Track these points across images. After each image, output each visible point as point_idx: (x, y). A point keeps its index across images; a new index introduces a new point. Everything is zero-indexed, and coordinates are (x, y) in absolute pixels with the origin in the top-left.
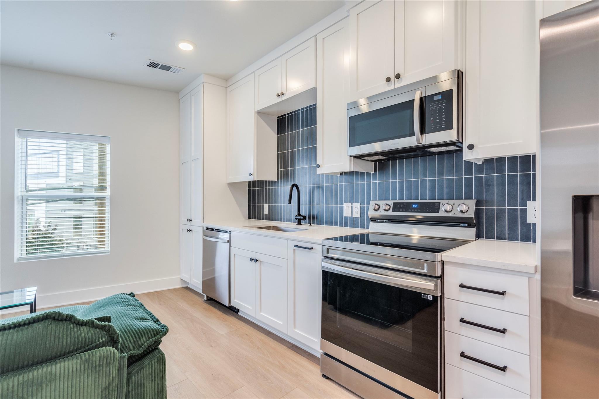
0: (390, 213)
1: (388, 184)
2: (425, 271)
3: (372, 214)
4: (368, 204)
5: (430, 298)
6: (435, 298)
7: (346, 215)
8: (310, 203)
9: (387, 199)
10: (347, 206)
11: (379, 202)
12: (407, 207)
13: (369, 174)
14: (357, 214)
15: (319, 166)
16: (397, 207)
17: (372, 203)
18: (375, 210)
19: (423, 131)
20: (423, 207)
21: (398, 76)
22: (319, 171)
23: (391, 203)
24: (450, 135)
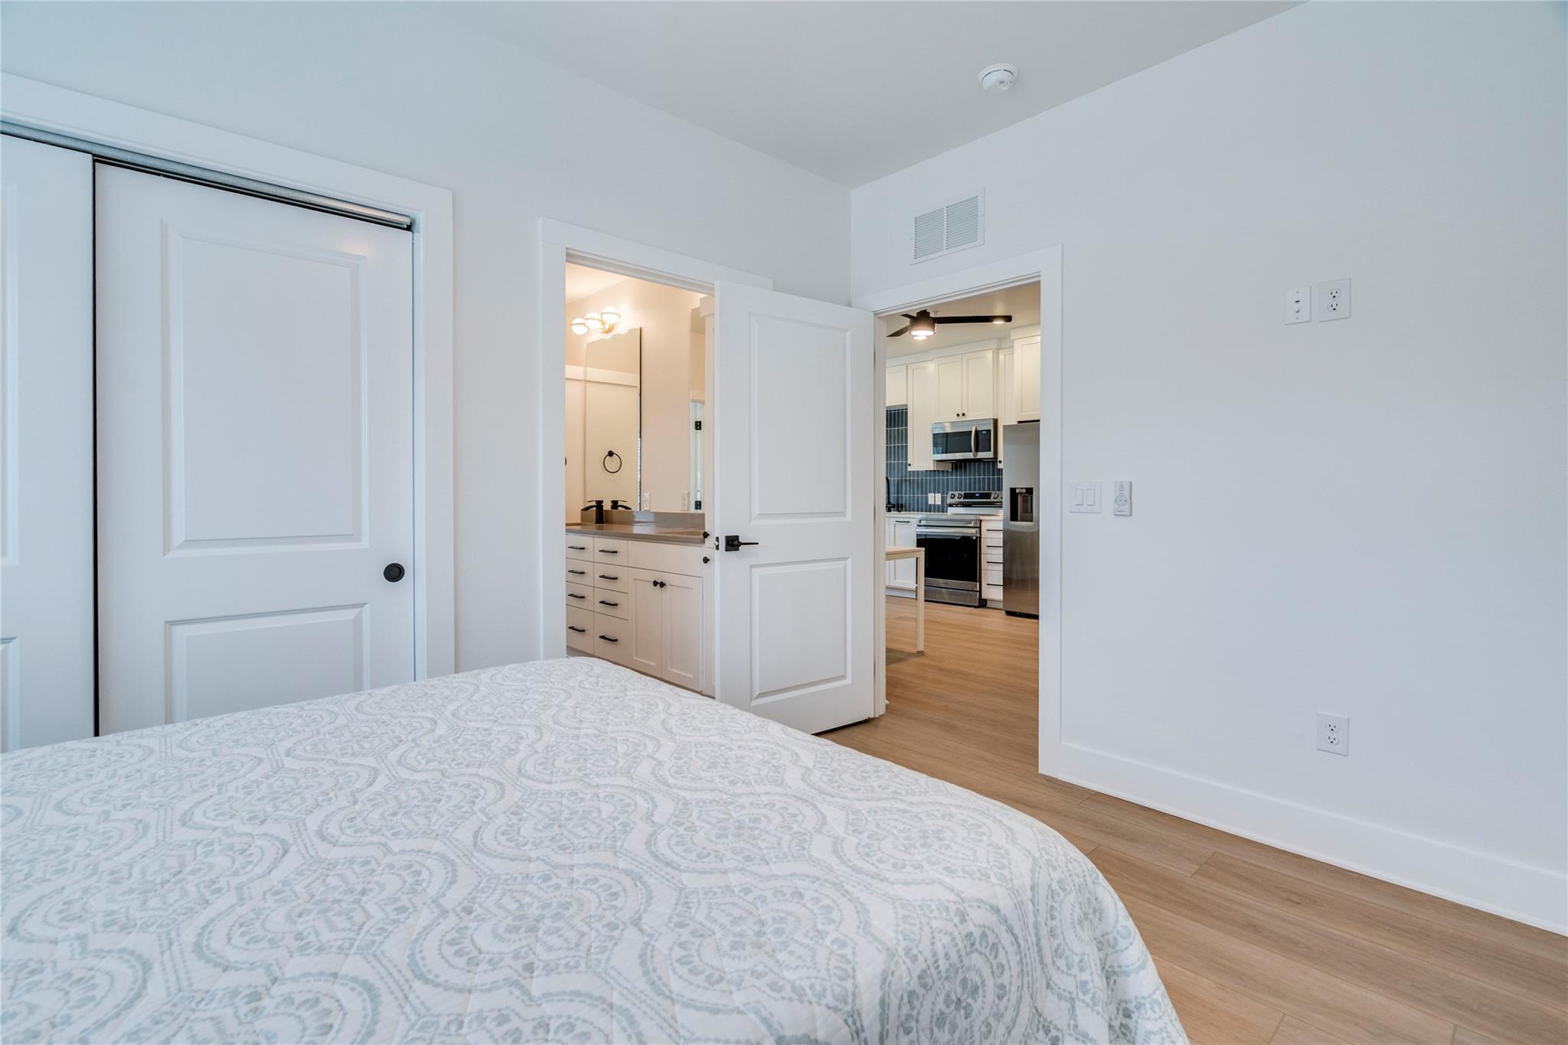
0: (962, 500)
1: (961, 479)
2: (972, 525)
3: (949, 501)
4: (947, 494)
5: (974, 538)
6: (977, 537)
7: (930, 503)
8: (898, 493)
9: (961, 490)
10: (931, 496)
11: (954, 493)
12: (972, 496)
13: (947, 472)
14: (938, 502)
15: (910, 465)
16: (966, 496)
17: (950, 493)
18: (951, 498)
19: (977, 450)
20: (982, 496)
21: (964, 415)
22: (909, 469)
23: (962, 493)
24: (989, 455)
